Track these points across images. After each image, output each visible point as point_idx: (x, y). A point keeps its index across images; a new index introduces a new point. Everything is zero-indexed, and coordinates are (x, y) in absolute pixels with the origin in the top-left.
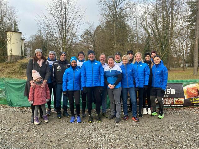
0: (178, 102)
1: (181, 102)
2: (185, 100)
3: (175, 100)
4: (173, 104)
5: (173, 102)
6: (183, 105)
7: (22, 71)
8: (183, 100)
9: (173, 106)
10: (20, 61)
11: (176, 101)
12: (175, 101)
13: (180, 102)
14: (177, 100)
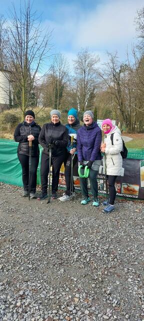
0: (127, 189)
1: (134, 191)
2: (141, 189)
3: (123, 186)
4: (121, 193)
5: (121, 189)
6: (137, 197)
7: (4, 126)
8: (137, 188)
9: (121, 196)
10: (6, 112)
11: (124, 188)
12: (122, 189)
13: (131, 190)
14: (126, 186)
